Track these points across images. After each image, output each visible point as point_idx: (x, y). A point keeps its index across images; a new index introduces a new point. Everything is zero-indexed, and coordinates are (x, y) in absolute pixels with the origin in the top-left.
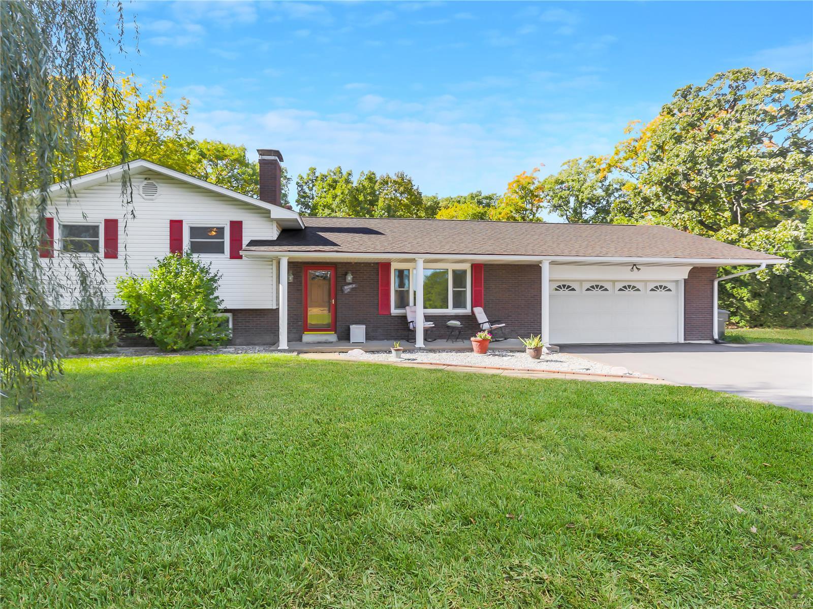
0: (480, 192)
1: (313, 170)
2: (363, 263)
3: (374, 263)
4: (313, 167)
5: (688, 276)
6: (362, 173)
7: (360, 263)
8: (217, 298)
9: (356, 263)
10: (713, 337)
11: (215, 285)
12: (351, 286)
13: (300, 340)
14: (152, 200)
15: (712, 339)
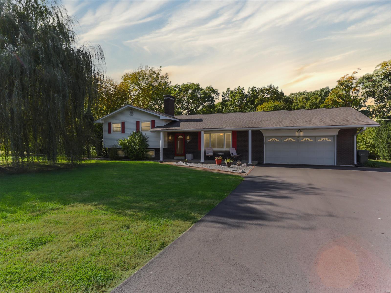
0: (328, 87)
1: (228, 89)
2: (193, 132)
3: (197, 132)
4: (229, 88)
5: (338, 133)
6: (249, 88)
7: (192, 132)
8: (148, 144)
9: (191, 132)
10: (354, 163)
11: (146, 141)
12: (189, 140)
13: (174, 158)
14: (132, 115)
15: (353, 164)
